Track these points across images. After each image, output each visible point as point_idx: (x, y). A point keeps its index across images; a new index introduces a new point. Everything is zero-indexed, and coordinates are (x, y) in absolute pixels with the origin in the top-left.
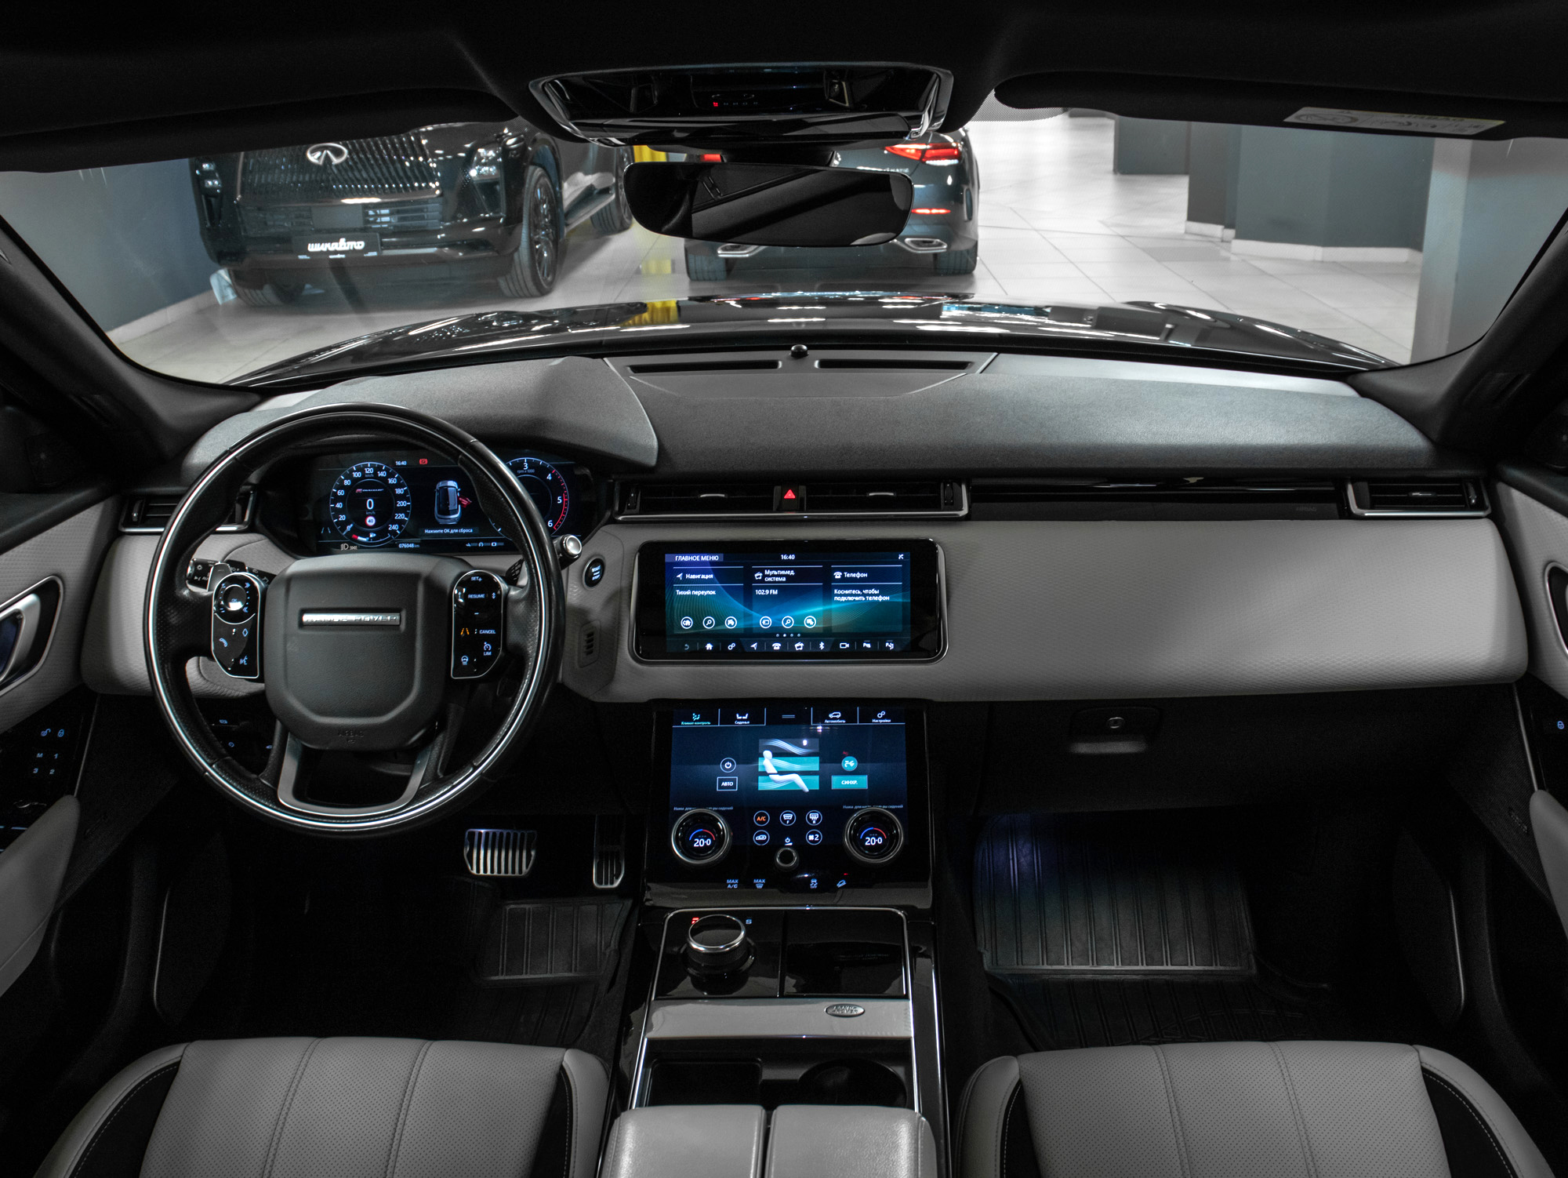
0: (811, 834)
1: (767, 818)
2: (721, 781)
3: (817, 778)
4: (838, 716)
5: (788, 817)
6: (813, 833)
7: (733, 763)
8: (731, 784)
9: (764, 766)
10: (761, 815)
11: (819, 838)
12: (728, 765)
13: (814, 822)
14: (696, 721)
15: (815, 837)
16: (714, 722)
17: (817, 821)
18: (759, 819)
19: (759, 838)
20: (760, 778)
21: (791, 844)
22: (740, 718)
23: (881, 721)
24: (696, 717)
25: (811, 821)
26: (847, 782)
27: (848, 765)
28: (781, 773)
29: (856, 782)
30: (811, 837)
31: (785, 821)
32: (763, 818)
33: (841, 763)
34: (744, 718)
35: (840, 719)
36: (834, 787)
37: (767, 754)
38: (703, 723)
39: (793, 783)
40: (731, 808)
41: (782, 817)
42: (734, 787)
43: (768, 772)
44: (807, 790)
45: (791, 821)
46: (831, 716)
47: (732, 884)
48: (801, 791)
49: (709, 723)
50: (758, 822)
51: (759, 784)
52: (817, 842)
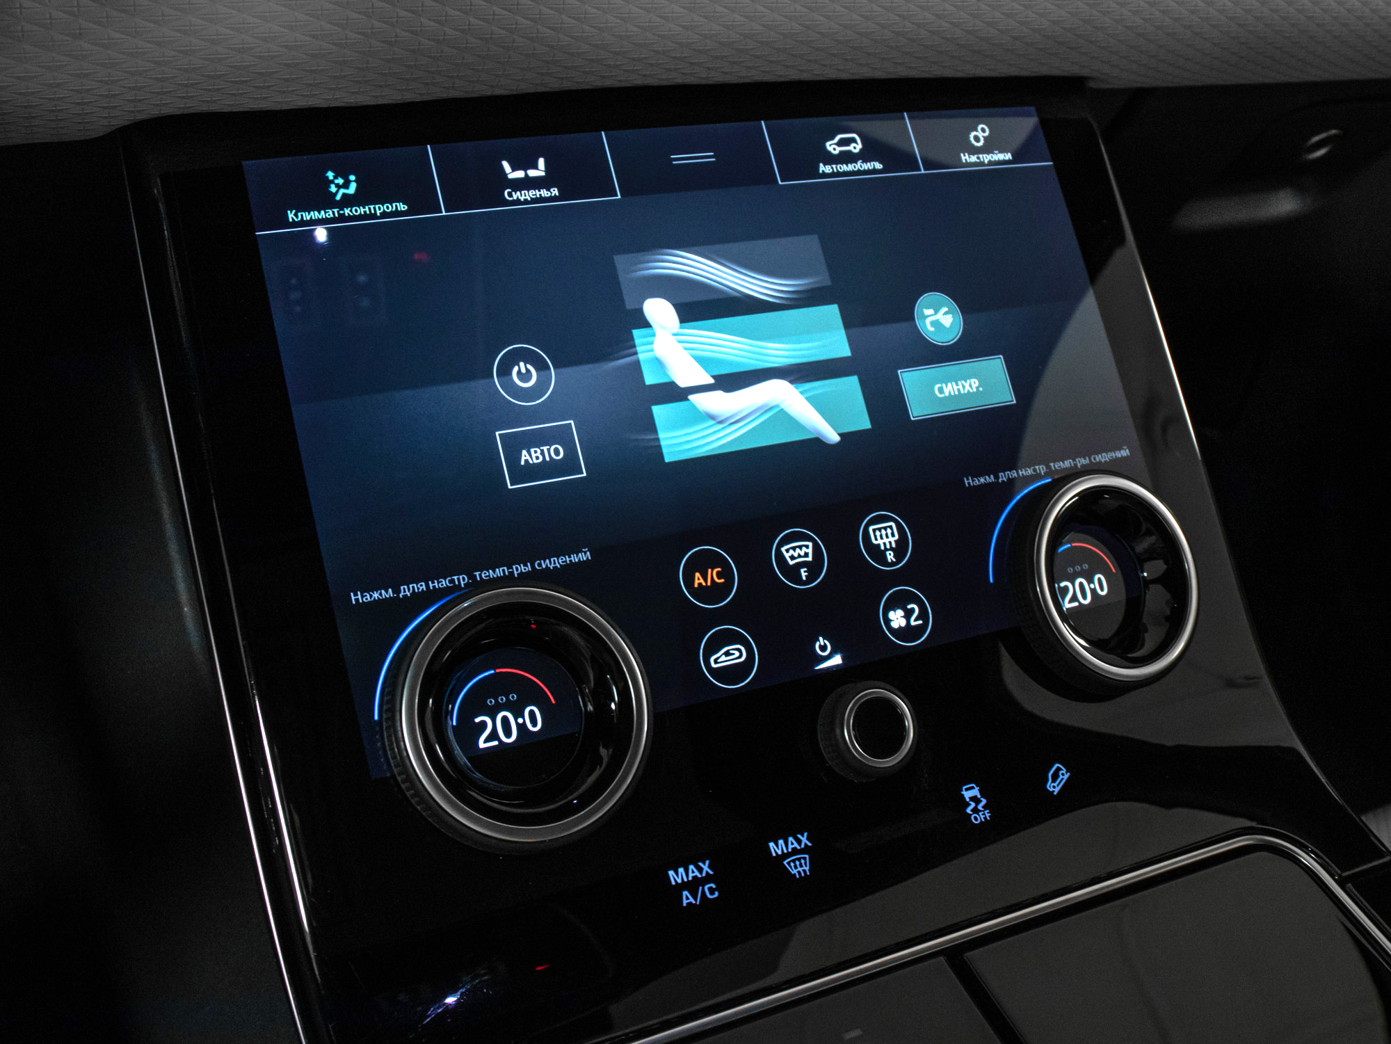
0: (891, 606)
1: (726, 573)
2: (515, 445)
3: (851, 385)
4: (856, 147)
5: (799, 552)
6: (899, 601)
7: (541, 366)
8: (555, 452)
9: (659, 363)
10: (701, 563)
11: (923, 615)
12: (525, 376)
13: (890, 556)
14: (348, 201)
15: (908, 615)
16: (421, 200)
17: (900, 550)
18: (698, 579)
19: (721, 659)
20: (659, 411)
21: (837, 660)
22: (520, 174)
23: (986, 158)
24: (343, 187)
25: (878, 553)
26: (950, 389)
27: (936, 324)
28: (730, 381)
29: (975, 383)
30: (897, 619)
31: (792, 572)
32: (713, 574)
33: (911, 318)
34: (532, 173)
35: (864, 156)
36: (918, 409)
37: (658, 310)
38: (379, 209)
39: (782, 417)
40: (584, 556)
41: (780, 558)
42: (569, 464)
43: (683, 383)
44: (833, 437)
45: (814, 567)
46: (832, 147)
47: (692, 886)
48: (816, 443)
49: (402, 207)
50: (701, 593)
51: (661, 435)
52: (920, 630)
